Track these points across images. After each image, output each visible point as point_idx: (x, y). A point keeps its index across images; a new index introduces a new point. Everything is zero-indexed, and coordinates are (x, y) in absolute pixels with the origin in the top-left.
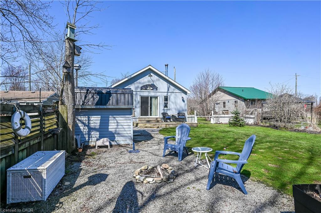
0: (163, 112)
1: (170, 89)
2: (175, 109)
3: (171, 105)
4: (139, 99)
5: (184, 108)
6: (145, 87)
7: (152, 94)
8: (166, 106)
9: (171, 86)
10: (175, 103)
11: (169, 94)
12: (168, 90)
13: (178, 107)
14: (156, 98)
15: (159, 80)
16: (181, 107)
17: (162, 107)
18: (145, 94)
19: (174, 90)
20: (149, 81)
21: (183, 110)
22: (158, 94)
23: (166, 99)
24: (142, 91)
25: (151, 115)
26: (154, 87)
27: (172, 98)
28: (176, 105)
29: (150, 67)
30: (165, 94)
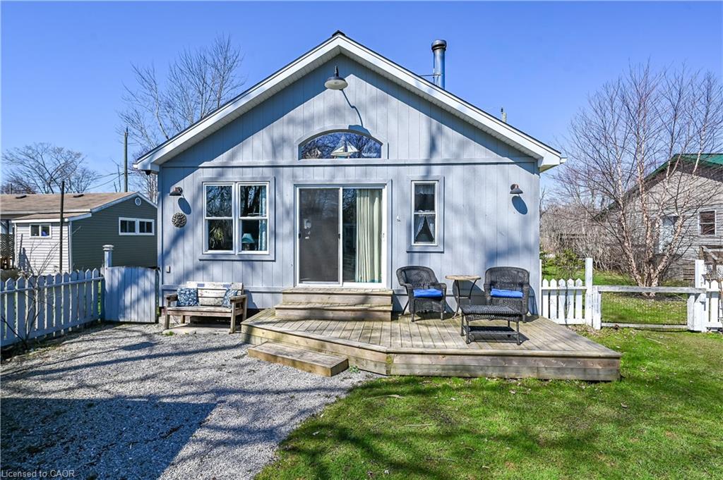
0: (402, 262)
1: (441, 144)
2: (471, 243)
3: (448, 223)
5: (518, 238)
7: (351, 175)
8: (424, 233)
9: (447, 128)
10: (471, 213)
11: (436, 171)
12: (433, 148)
13: (487, 231)
14: (374, 192)
15: (384, 101)
16: (500, 232)
17: (401, 237)
18: (318, 174)
19: (462, 146)
20: (335, 111)
21: (512, 250)
22: (376, 176)
23: (425, 199)
24: (303, 162)
25: (350, 275)
26: (363, 142)
27: (453, 187)
28: (475, 224)
29: (340, 41)
30: (418, 173)
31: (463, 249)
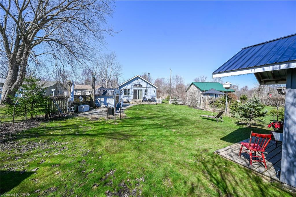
0: (144, 97)
1: (148, 86)
2: (150, 96)
3: (148, 94)
4: (133, 91)
5: (155, 96)
6: (136, 85)
7: (139, 88)
8: (146, 94)
9: (148, 85)
10: (150, 93)
11: (147, 88)
12: (147, 86)
13: (152, 95)
14: (141, 90)
15: (142, 82)
16: (153, 95)
17: (144, 95)
18: (136, 88)
19: (150, 86)
20: (137, 82)
21: (154, 96)
22: (142, 89)
23: (146, 91)
24: (134, 87)
25: (138, 98)
26: (140, 85)
27: (149, 90)
28: (151, 94)
29: (138, 76)
30: (145, 89)
31: (150, 97)
